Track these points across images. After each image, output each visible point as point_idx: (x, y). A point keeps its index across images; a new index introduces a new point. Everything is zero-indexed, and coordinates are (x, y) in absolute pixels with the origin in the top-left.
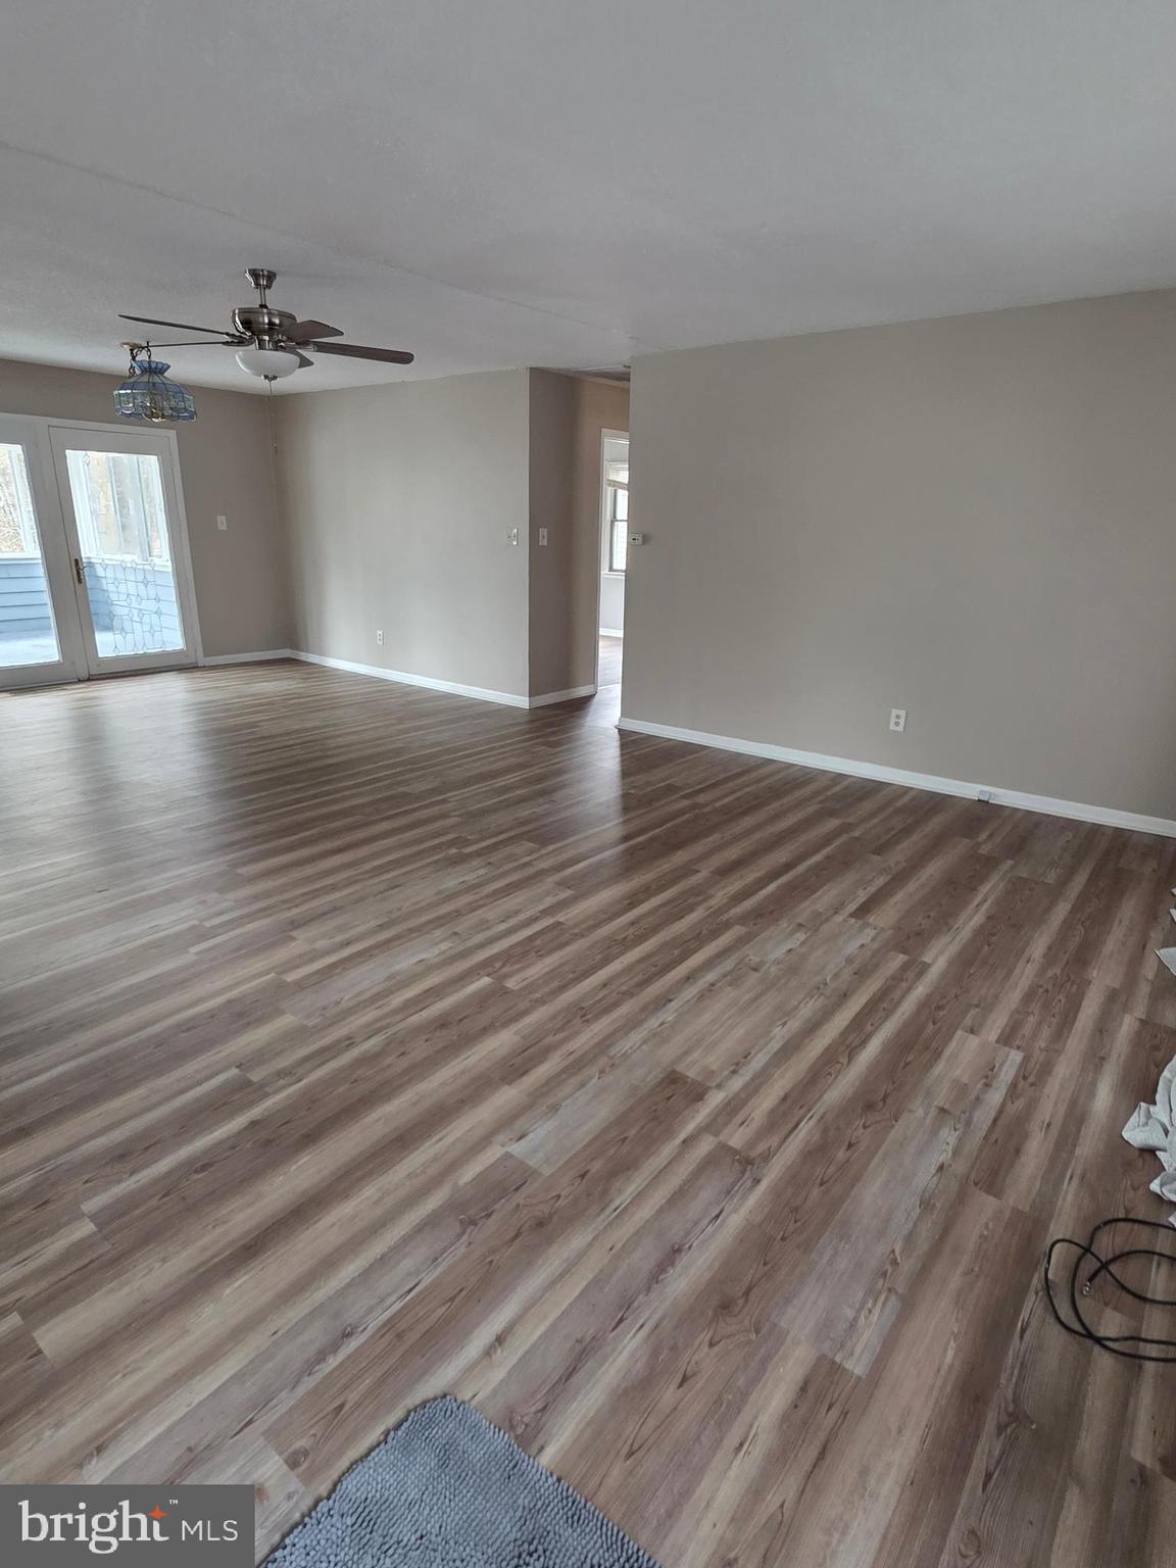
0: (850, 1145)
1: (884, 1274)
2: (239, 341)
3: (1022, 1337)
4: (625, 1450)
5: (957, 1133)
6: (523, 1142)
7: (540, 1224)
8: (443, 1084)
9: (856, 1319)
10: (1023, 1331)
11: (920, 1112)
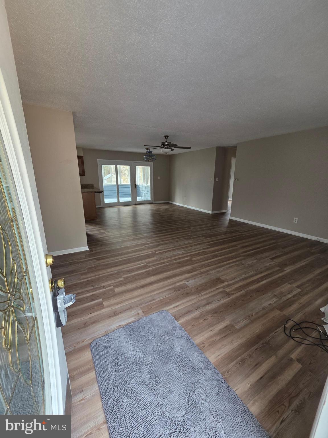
0: (251, 296)
1: (249, 316)
2: (161, 148)
3: (275, 333)
4: (192, 325)
5: (277, 300)
6: (188, 282)
7: (187, 294)
8: (177, 272)
9: (240, 321)
10: (276, 332)
11: (270, 294)
